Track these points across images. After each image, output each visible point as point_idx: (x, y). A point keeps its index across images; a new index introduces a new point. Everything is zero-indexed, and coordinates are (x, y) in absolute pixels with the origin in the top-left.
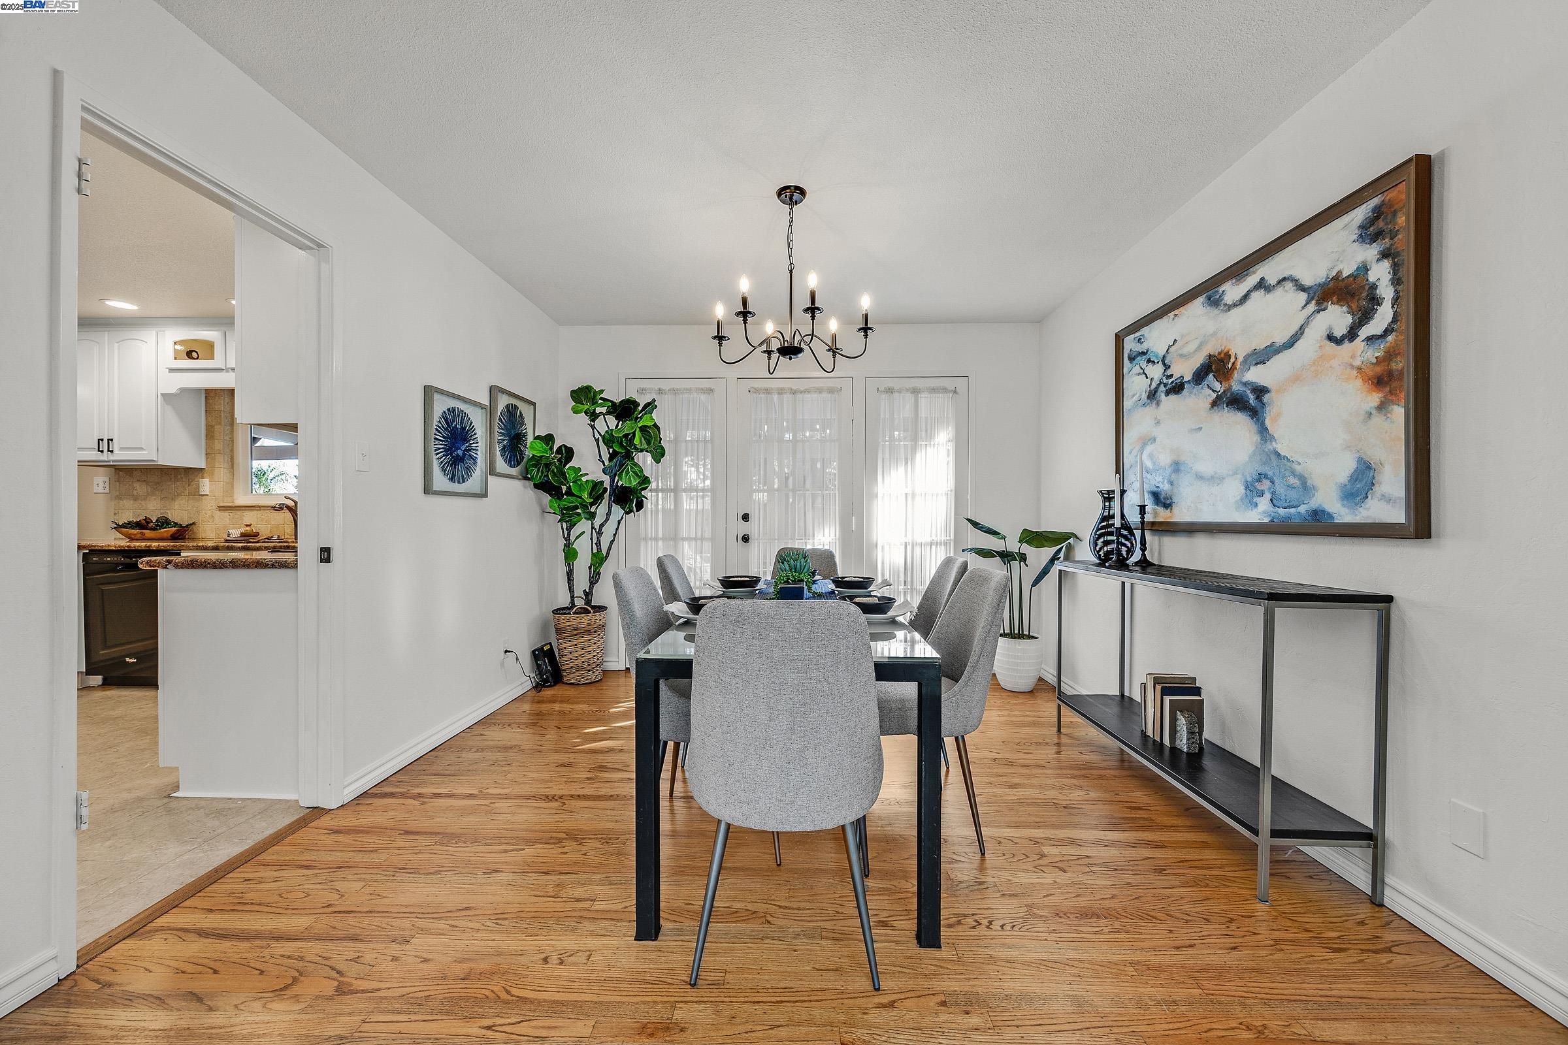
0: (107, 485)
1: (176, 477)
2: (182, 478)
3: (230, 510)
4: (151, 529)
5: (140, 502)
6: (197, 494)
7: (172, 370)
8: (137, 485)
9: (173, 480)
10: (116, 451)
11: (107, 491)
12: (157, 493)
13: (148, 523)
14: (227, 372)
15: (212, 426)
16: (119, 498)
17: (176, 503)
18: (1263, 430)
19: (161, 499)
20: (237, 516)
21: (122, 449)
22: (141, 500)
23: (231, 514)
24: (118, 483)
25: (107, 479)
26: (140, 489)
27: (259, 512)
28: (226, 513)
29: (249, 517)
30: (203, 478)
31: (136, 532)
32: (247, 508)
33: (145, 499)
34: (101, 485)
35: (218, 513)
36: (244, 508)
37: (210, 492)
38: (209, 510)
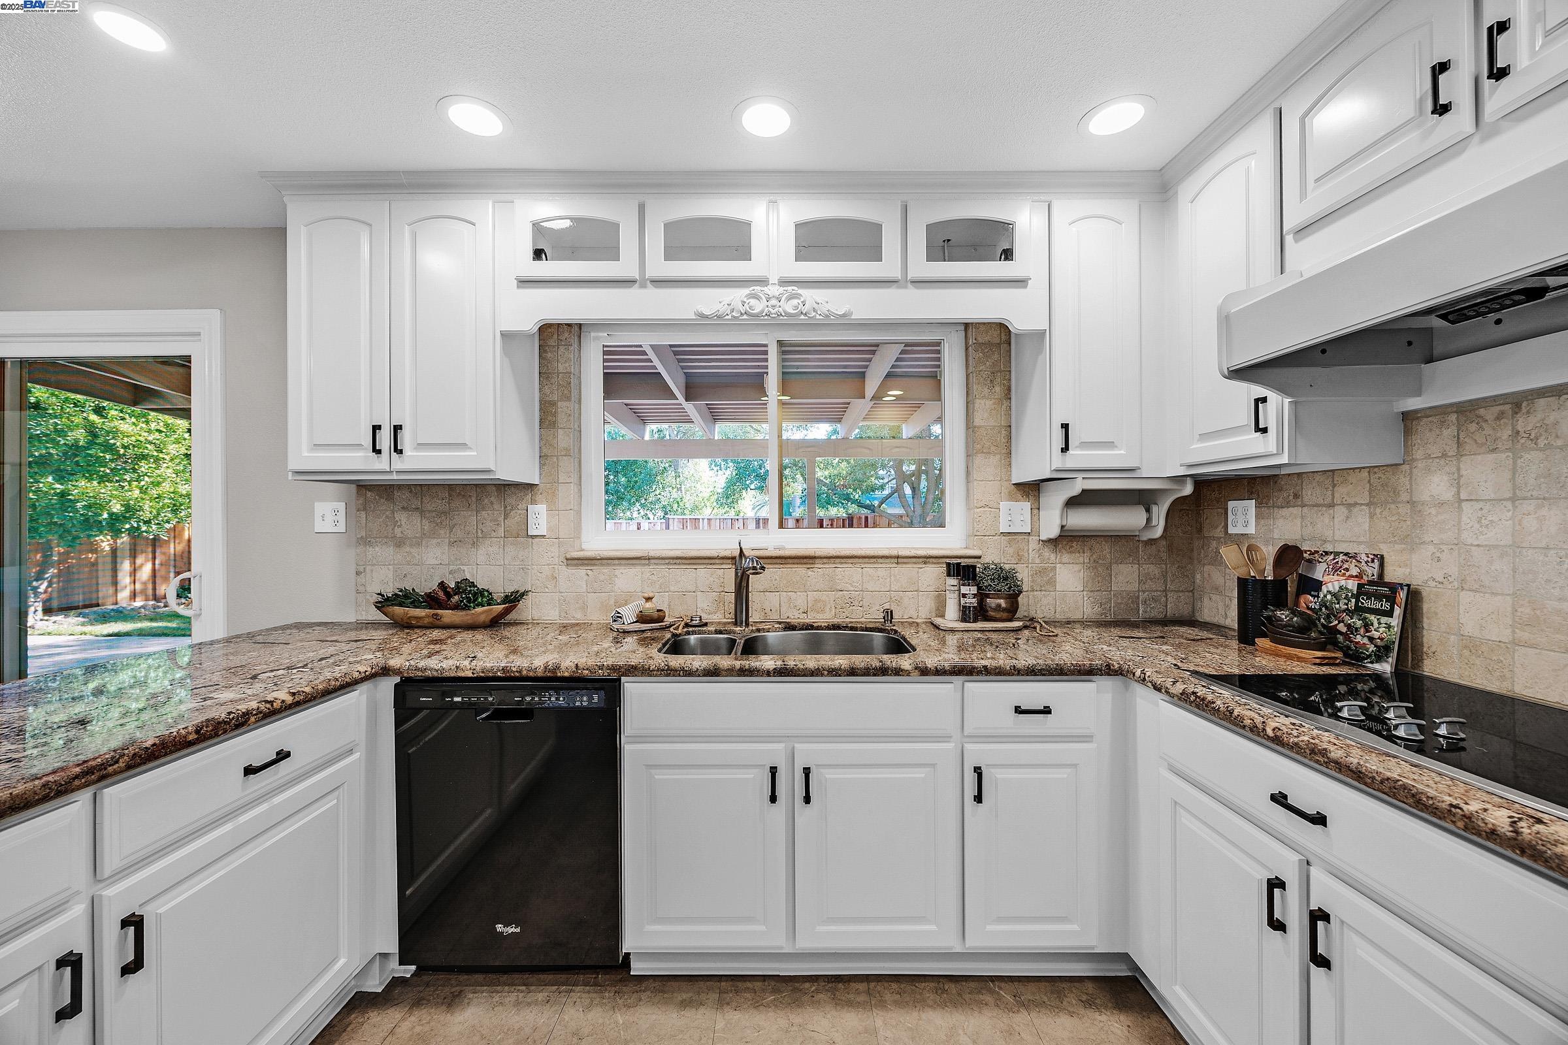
0: (342, 516)
1: (479, 500)
3: (587, 565)
4: (456, 607)
5: (408, 549)
6: (523, 534)
7: (524, 282)
8: (402, 517)
9: (474, 507)
10: (408, 452)
11: (341, 528)
12: (442, 532)
13: (449, 595)
14: (643, 286)
15: (553, 404)
16: (367, 541)
17: (480, 552)
19: (451, 544)
20: (602, 577)
21: (421, 446)
22: (411, 546)
23: (590, 572)
24: (363, 514)
25: (341, 506)
26: (408, 524)
27: (647, 569)
28: (582, 572)
29: (628, 580)
30: (533, 502)
31: (424, 614)
32: (623, 562)
33: (419, 544)
34: (330, 518)
35: (565, 572)
36: (616, 562)
37: (549, 529)
38: (548, 565)
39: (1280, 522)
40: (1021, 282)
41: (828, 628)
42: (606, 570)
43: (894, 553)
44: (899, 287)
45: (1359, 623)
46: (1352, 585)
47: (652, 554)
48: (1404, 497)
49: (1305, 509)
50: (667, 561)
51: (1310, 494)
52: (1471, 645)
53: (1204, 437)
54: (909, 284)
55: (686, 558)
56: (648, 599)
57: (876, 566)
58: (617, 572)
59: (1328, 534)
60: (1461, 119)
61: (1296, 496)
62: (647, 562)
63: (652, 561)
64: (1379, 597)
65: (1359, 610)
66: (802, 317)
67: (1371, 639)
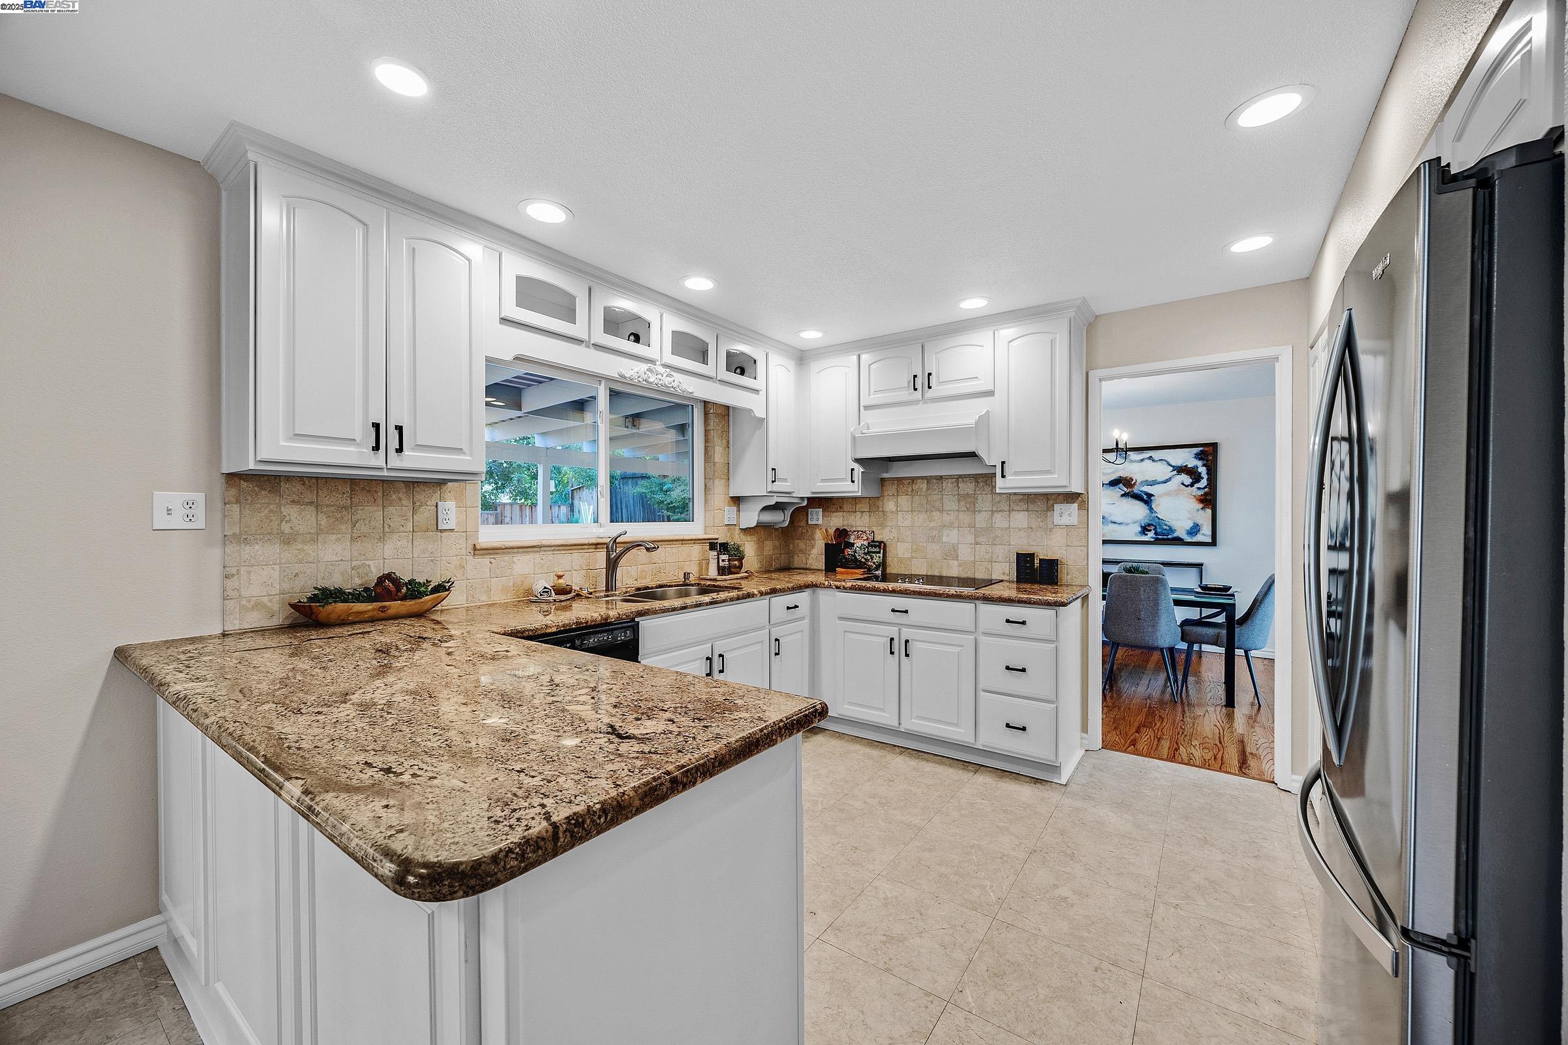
0: (200, 510)
1: (386, 495)
2: (400, 499)
6: (433, 528)
7: (505, 321)
8: (291, 512)
9: (380, 502)
10: (406, 451)
11: (200, 523)
12: (343, 527)
14: (588, 346)
16: (241, 539)
17: (387, 546)
18: (1151, 509)
19: (353, 540)
20: (503, 564)
21: (419, 447)
22: (304, 542)
23: (493, 561)
24: (236, 508)
25: (200, 497)
26: (300, 519)
27: (537, 556)
28: (486, 560)
29: (523, 565)
30: (443, 499)
32: (521, 550)
33: (314, 541)
34: (179, 512)
35: (474, 561)
36: (515, 550)
37: (458, 523)
38: (456, 556)
39: (833, 519)
40: (756, 391)
41: (657, 587)
42: (506, 558)
43: (682, 538)
44: (713, 382)
45: (869, 557)
46: (866, 543)
47: (544, 543)
48: (881, 509)
49: (844, 513)
50: (553, 548)
51: (846, 507)
52: (901, 560)
53: (823, 481)
54: (718, 382)
55: (566, 546)
56: (560, 577)
57: (672, 546)
58: (515, 559)
59: (854, 523)
60: (918, 394)
61: (841, 508)
62: (538, 549)
63: (543, 549)
64: (875, 546)
65: (869, 553)
66: (672, 389)
67: (874, 563)
